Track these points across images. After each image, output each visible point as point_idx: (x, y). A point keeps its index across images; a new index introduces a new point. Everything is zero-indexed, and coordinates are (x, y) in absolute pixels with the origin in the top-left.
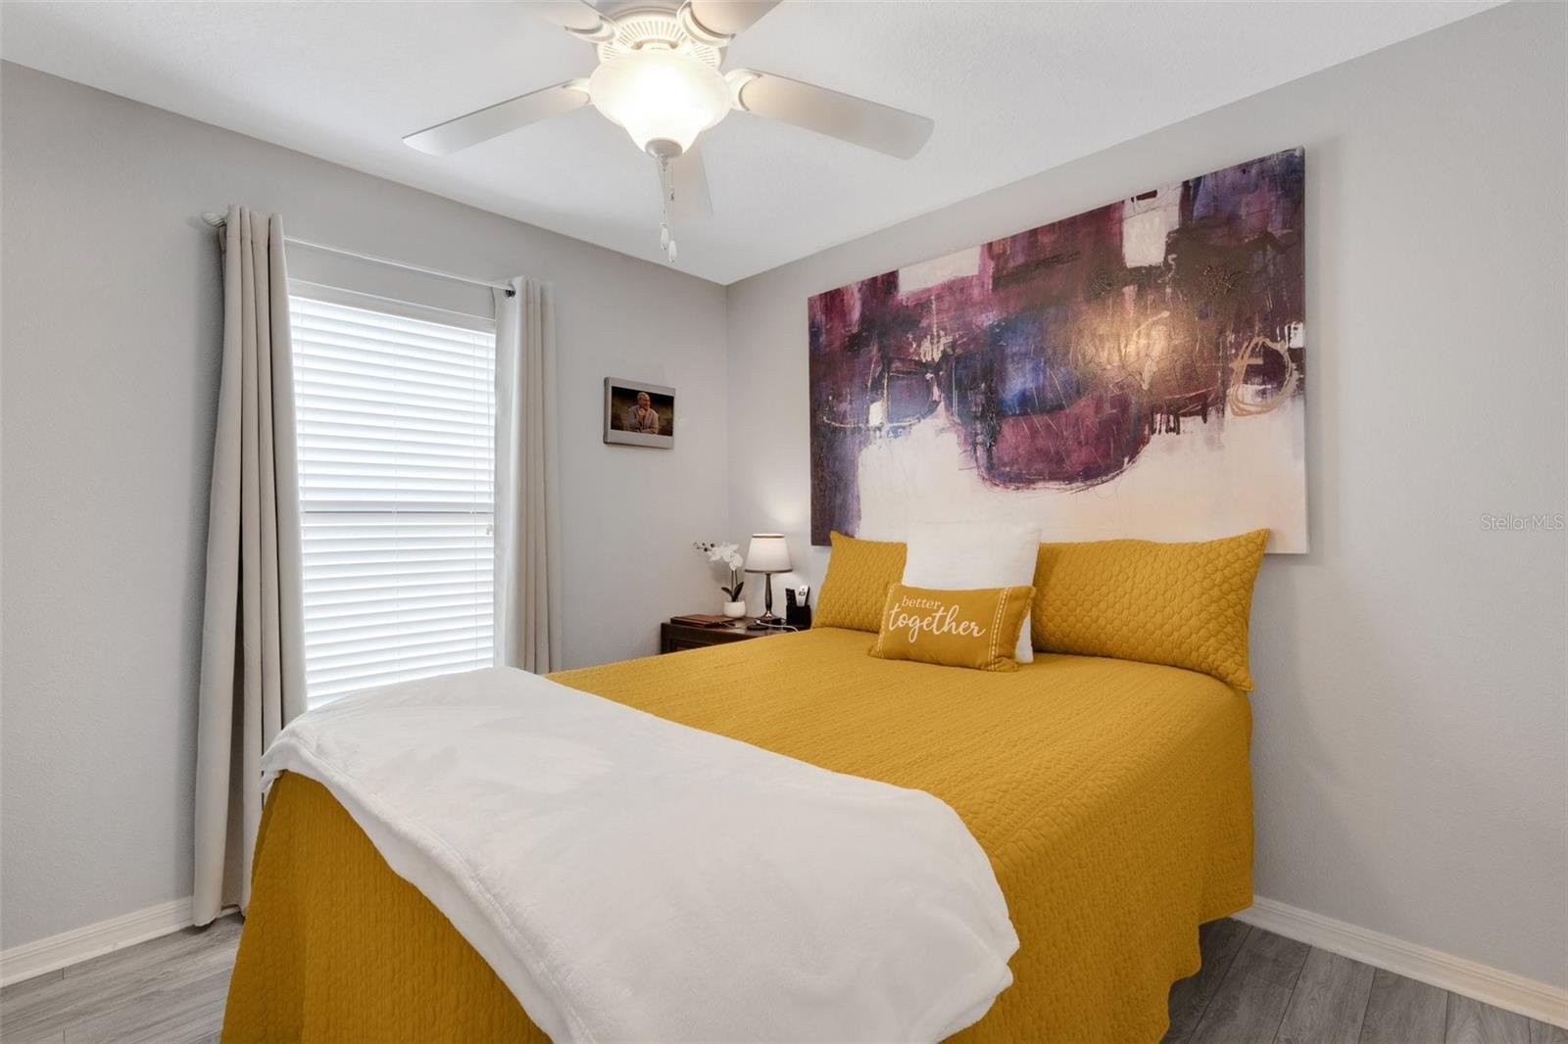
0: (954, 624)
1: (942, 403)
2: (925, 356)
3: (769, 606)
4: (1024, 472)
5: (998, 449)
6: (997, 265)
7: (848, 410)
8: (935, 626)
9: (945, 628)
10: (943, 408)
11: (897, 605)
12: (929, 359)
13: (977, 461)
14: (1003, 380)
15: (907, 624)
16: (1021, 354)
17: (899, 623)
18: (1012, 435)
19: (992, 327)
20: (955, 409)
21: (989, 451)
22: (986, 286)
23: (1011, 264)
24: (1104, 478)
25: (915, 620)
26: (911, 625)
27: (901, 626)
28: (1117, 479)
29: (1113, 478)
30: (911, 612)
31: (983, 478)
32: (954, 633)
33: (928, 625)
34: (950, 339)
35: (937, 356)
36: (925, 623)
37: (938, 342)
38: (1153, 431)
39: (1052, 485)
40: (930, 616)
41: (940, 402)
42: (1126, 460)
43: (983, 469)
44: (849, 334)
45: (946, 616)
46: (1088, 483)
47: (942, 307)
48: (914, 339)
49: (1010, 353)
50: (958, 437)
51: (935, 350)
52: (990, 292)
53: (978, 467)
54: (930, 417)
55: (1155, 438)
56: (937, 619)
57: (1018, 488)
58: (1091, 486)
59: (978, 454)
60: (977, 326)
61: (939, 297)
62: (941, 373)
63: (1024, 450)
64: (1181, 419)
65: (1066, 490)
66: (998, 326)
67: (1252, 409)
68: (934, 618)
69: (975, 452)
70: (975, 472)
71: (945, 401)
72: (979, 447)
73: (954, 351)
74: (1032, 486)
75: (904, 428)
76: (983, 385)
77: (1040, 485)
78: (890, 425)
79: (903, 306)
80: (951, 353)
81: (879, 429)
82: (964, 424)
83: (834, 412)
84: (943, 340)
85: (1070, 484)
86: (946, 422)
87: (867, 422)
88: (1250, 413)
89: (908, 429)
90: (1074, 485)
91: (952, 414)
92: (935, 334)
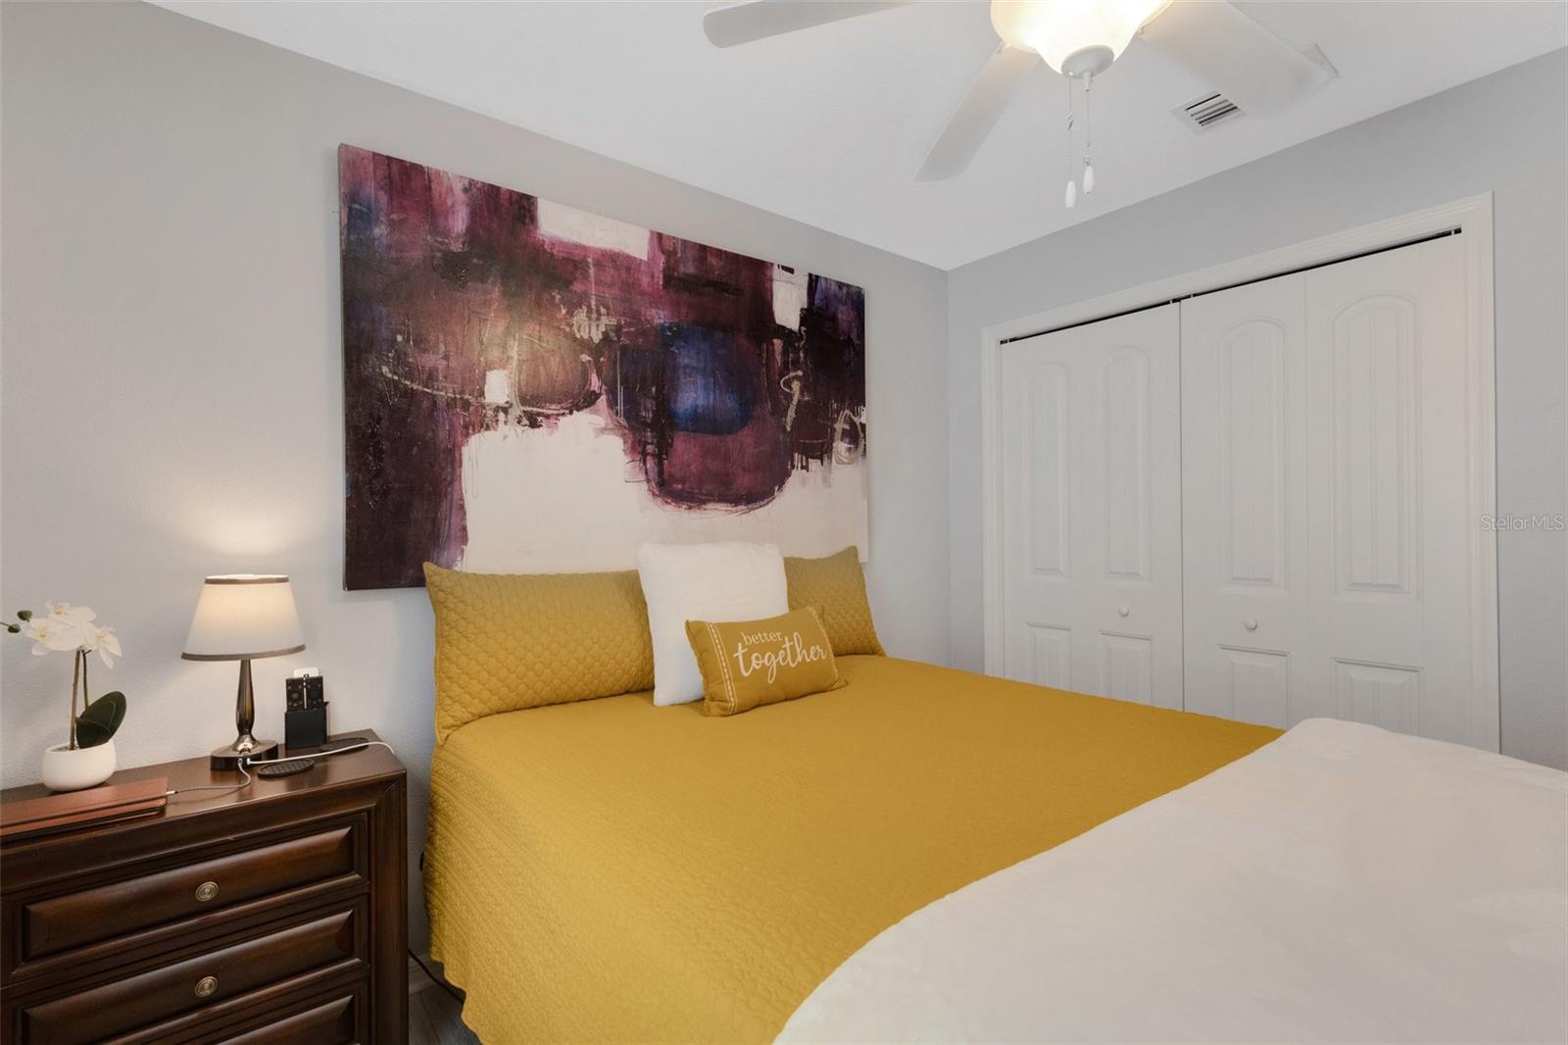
0: (804, 651)
1: (603, 398)
2: (579, 331)
3: (245, 724)
4: (696, 491)
5: (669, 463)
6: (667, 262)
7: (441, 368)
8: (789, 658)
9: (799, 659)
10: (605, 403)
11: (740, 645)
12: (586, 337)
13: (646, 473)
14: (675, 389)
15: (763, 664)
16: (693, 368)
17: (754, 665)
18: (685, 450)
19: (663, 328)
20: (620, 407)
21: (660, 464)
22: (656, 279)
23: (682, 269)
24: (762, 503)
25: (770, 657)
26: (767, 664)
27: (757, 667)
28: (770, 505)
29: (768, 503)
30: (761, 648)
31: (654, 494)
32: (808, 660)
33: (784, 660)
34: (614, 321)
35: (597, 337)
36: (780, 658)
37: (598, 319)
38: (793, 467)
39: (721, 506)
40: (781, 649)
41: (600, 394)
42: (777, 488)
43: (653, 484)
44: (444, 248)
45: (794, 645)
46: (750, 506)
47: (602, 278)
48: (563, 301)
49: (682, 364)
50: (625, 443)
51: (594, 328)
52: (661, 288)
53: (648, 481)
54: (588, 410)
55: (794, 472)
56: (788, 649)
57: (690, 508)
58: (753, 509)
59: (648, 466)
60: (646, 319)
61: (598, 264)
62: (602, 359)
63: (696, 468)
64: (810, 460)
65: (732, 512)
66: (670, 328)
67: (845, 460)
68: (785, 649)
69: (645, 464)
70: (644, 486)
71: (607, 394)
72: (649, 458)
73: (619, 338)
74: (704, 506)
75: (548, 417)
76: (654, 389)
77: (710, 506)
78: (523, 408)
79: (545, 251)
80: (615, 339)
81: (505, 411)
82: (632, 428)
83: (407, 364)
84: (604, 320)
85: (735, 506)
86: (609, 421)
87: (482, 394)
88: (844, 463)
89: (552, 421)
90: (739, 508)
91: (617, 414)
92: (594, 307)
